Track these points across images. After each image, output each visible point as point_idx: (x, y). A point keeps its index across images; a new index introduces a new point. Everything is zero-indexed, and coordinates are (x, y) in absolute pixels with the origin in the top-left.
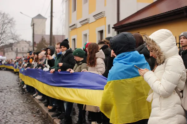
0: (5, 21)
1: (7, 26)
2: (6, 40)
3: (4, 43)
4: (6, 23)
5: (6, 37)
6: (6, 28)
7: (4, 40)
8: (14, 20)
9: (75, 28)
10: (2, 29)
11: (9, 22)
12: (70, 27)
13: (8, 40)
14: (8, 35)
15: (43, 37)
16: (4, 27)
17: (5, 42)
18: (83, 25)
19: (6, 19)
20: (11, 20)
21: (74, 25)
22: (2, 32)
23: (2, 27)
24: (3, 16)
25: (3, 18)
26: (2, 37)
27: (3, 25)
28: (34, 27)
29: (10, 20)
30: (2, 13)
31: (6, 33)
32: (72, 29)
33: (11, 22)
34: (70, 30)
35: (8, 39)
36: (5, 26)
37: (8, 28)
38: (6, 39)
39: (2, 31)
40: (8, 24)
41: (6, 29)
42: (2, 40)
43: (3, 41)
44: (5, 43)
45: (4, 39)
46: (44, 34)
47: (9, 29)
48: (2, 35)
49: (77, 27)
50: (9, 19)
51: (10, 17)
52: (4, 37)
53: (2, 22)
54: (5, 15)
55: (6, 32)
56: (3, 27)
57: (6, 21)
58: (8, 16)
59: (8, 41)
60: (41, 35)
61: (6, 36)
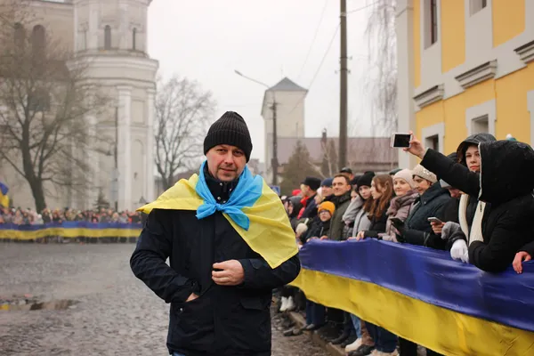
0: (186, 102)
1: (192, 116)
2: (190, 157)
3: (184, 165)
4: (190, 109)
5: (191, 149)
6: (190, 121)
7: (185, 156)
8: (211, 99)
9: (439, 100)
10: (180, 126)
11: (199, 106)
12: (417, 98)
13: (196, 156)
14: (195, 141)
15: (299, 142)
16: (186, 120)
17: (189, 162)
18: (468, 87)
19: (191, 96)
20: (205, 98)
21: (436, 88)
22: (180, 135)
23: (179, 121)
24: (182, 89)
25: (184, 93)
26: (180, 149)
27: (183, 116)
28: (275, 115)
29: (201, 98)
30: (180, 80)
31: (191, 137)
32: (423, 106)
33: (203, 104)
34: (417, 109)
35: (196, 154)
36: (189, 116)
37: (196, 122)
38: (192, 154)
39: (181, 132)
40: (195, 112)
41: (190, 125)
42: (181, 156)
43: (182, 161)
44: (187, 164)
45: (186, 154)
46: (299, 135)
47: (200, 125)
48: (179, 142)
49: (445, 98)
50: (200, 95)
51: (201, 91)
52: (186, 147)
53: (180, 106)
54: (187, 86)
55: (192, 134)
56: (181, 121)
57: (191, 103)
58: (196, 90)
59: (196, 159)
60: (293, 138)
61: (191, 146)
